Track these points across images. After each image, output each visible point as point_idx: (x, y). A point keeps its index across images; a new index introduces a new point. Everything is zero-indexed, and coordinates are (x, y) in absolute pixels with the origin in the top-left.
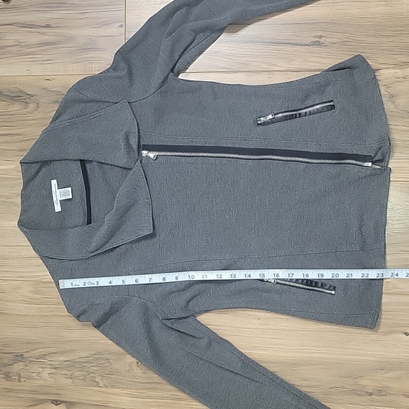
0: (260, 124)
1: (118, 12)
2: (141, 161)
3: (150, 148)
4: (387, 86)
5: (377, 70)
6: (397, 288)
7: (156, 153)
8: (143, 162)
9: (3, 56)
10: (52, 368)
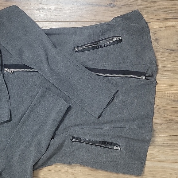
0: (76, 51)
2: (3, 75)
3: (9, 67)
4: (154, 33)
5: (148, 22)
6: (158, 158)
7: (13, 70)
8: (5, 75)
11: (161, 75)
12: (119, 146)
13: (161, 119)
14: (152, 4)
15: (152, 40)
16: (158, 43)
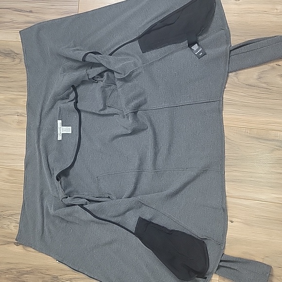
1: (74, 7)
9: (3, 28)
10: (16, 223)
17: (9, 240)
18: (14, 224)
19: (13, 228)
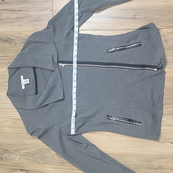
0: (109, 52)
1: (49, 5)
3: (63, 62)
4: (164, 36)
5: (160, 29)
6: (168, 123)
7: (65, 64)
8: (59, 68)
9: (2, 23)
10: (20, 156)
11: (169, 66)
12: (141, 123)
13: (170, 96)
14: (163, 16)
15: (163, 42)
16: (167, 43)
17: (16, 168)
18: (19, 157)
19: (18, 159)
